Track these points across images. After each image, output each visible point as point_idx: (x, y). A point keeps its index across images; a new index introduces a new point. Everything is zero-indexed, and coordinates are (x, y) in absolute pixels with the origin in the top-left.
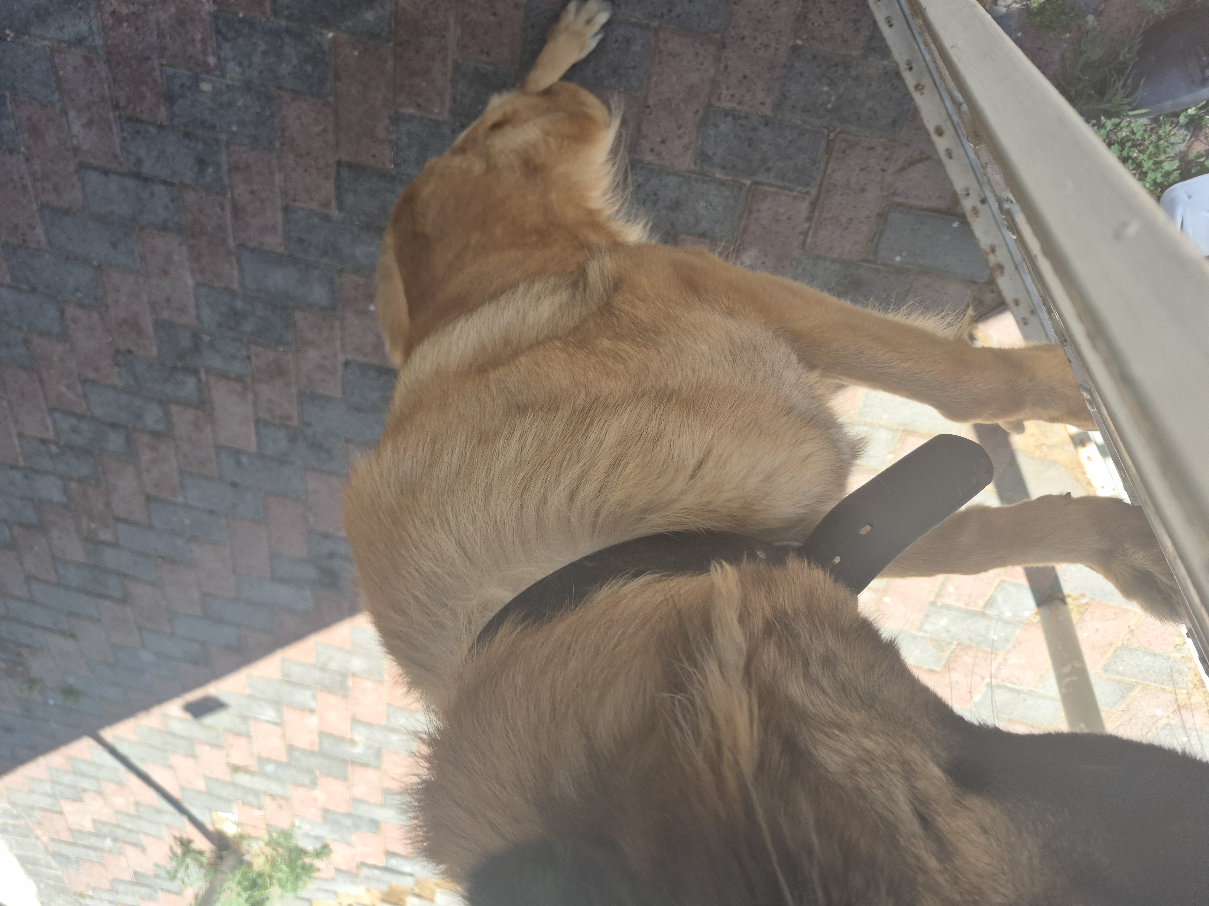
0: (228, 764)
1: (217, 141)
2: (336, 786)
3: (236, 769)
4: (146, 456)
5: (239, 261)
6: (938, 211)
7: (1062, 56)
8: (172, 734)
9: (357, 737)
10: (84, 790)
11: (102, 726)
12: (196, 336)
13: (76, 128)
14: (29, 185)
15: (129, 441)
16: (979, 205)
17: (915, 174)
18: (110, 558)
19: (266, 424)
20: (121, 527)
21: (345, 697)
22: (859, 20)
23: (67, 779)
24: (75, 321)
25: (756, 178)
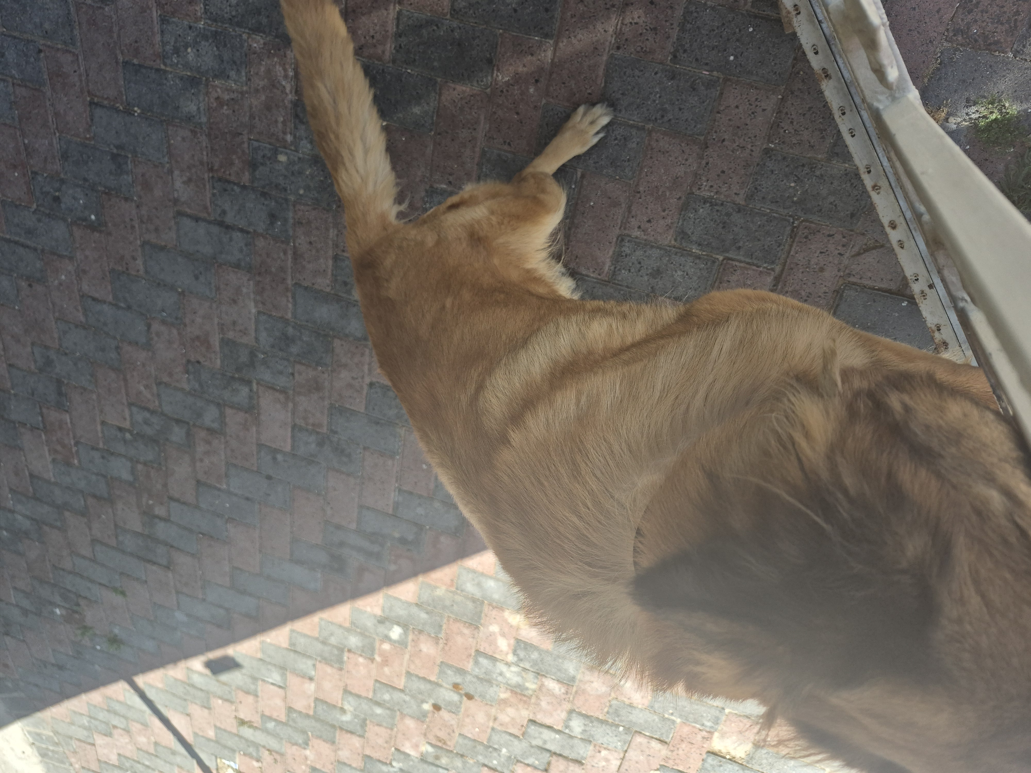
0: (236, 717)
1: (286, 200)
2: (325, 748)
3: (242, 723)
4: (201, 448)
5: (294, 297)
6: (889, 291)
7: (1007, 168)
8: (193, 686)
9: (346, 707)
10: (115, 727)
11: (136, 674)
12: (252, 354)
13: (178, 184)
14: (137, 226)
15: (188, 434)
16: (927, 290)
17: (870, 258)
18: (161, 529)
19: (301, 429)
20: (173, 504)
21: (341, 669)
22: (825, 130)
23: (102, 716)
24: (158, 334)
25: (727, 255)
